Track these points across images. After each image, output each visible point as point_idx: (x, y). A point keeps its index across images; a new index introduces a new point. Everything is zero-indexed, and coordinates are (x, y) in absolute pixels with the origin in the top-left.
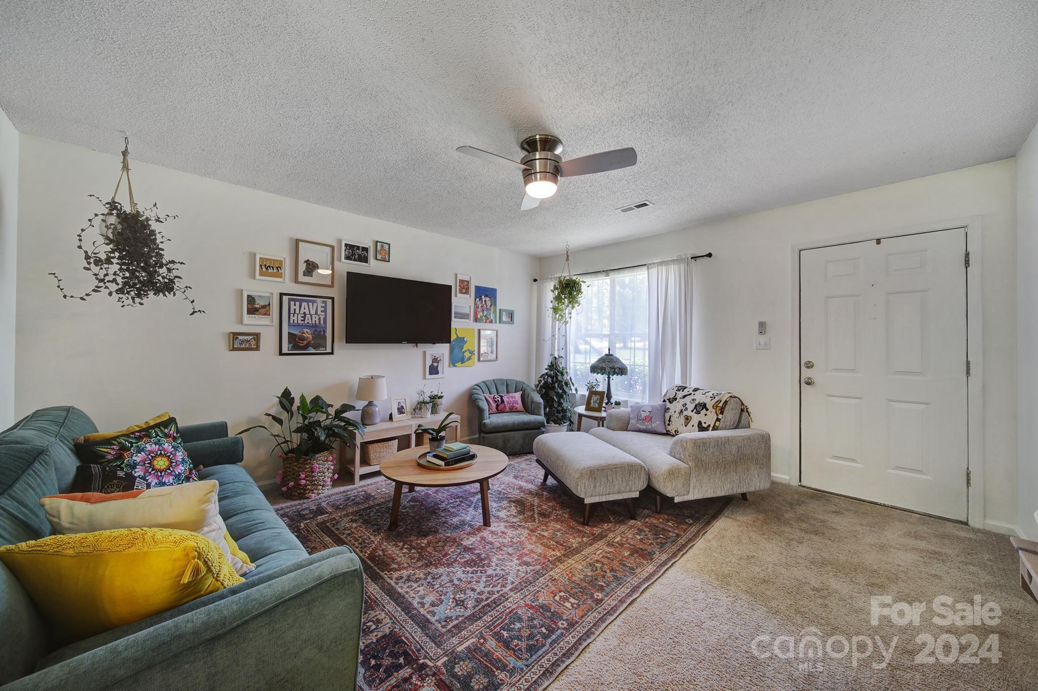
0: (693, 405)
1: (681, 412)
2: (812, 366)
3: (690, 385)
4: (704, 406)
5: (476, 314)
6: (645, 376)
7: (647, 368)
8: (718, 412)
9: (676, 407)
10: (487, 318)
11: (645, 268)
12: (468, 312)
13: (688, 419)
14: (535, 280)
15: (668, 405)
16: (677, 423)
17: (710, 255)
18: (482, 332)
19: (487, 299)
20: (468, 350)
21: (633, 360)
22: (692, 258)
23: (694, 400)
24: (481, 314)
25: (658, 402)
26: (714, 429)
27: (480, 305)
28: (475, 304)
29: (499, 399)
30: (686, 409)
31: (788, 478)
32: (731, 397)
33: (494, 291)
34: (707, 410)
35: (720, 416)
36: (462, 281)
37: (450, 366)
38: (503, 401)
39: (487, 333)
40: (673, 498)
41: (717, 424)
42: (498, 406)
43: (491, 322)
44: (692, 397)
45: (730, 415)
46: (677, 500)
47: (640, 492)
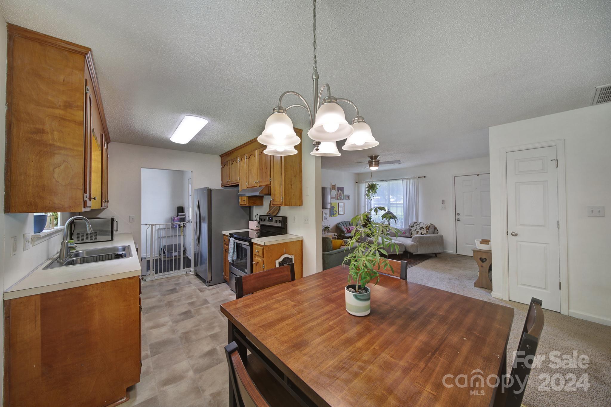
0: (419, 228)
1: (415, 230)
2: (459, 215)
3: (419, 221)
4: (423, 228)
5: (337, 197)
6: (402, 219)
7: (403, 216)
8: (427, 229)
9: (414, 228)
10: (341, 199)
11: (402, 180)
12: (335, 197)
13: (417, 232)
14: (357, 183)
15: (411, 228)
16: (414, 233)
17: (425, 177)
18: (340, 204)
19: (341, 191)
20: (335, 210)
21: (397, 213)
22: (419, 177)
23: (419, 226)
24: (339, 197)
25: (408, 227)
26: (426, 234)
27: (338, 194)
28: (337, 193)
29: (348, 228)
30: (417, 229)
31: (452, 252)
32: (431, 225)
33: (343, 188)
34: (424, 229)
35: (428, 231)
36: (333, 186)
37: (330, 217)
38: (349, 229)
39: (341, 204)
40: (413, 253)
41: (427, 233)
42: (348, 231)
43: (342, 200)
44: (419, 225)
45: (431, 230)
46: (414, 254)
47: (403, 252)
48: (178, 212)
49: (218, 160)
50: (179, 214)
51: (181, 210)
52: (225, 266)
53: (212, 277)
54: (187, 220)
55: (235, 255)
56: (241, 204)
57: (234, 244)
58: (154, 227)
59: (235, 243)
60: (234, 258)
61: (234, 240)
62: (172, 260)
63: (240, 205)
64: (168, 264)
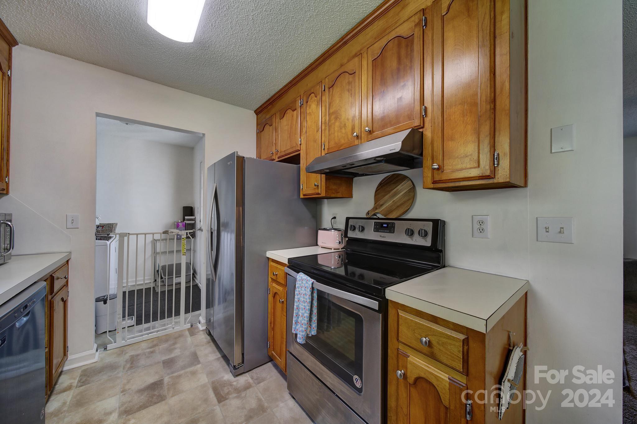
48: (185, 215)
49: (252, 118)
50: (186, 217)
51: (189, 211)
52: (273, 329)
53: (243, 354)
54: (198, 226)
55: (314, 325)
56: (304, 195)
57: (312, 293)
58: (126, 238)
59: (316, 291)
60: (310, 332)
61: (312, 284)
62: (170, 292)
63: (302, 196)
64: (163, 300)
